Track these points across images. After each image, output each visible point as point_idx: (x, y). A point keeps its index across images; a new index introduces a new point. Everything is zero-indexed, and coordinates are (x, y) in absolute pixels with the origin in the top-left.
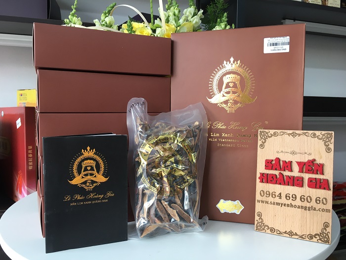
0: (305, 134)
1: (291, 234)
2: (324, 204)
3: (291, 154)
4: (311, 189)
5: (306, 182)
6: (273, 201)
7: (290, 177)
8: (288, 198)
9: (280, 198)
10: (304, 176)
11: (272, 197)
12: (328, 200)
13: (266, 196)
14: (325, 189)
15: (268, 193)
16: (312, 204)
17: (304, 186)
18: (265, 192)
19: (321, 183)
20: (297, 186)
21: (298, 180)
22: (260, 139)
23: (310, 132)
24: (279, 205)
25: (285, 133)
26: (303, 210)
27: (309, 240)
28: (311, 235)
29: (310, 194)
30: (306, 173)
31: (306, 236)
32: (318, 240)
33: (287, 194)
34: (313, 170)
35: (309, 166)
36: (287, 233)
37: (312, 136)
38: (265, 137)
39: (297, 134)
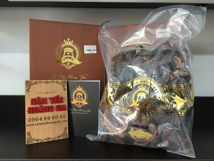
0: (52, 81)
1: (48, 139)
2: (64, 118)
3: (46, 93)
4: (57, 112)
5: (55, 108)
6: (37, 123)
7: (46, 107)
8: (45, 119)
9: (41, 120)
10: (53, 105)
11: (36, 121)
12: (66, 116)
13: (33, 121)
14: (64, 110)
15: (33, 119)
16: (58, 119)
17: (54, 111)
18: (32, 119)
19: (63, 107)
20: (50, 111)
21: (51, 108)
22: (26, 87)
23: (55, 81)
24: (41, 125)
25: (42, 82)
26: (54, 124)
27: (58, 139)
28: (59, 136)
29: (57, 114)
30: (55, 103)
31: (56, 138)
32: (63, 138)
33: (45, 117)
34: (58, 101)
35: (56, 99)
36: (46, 140)
37: (57, 83)
38: (30, 85)
39: (48, 82)
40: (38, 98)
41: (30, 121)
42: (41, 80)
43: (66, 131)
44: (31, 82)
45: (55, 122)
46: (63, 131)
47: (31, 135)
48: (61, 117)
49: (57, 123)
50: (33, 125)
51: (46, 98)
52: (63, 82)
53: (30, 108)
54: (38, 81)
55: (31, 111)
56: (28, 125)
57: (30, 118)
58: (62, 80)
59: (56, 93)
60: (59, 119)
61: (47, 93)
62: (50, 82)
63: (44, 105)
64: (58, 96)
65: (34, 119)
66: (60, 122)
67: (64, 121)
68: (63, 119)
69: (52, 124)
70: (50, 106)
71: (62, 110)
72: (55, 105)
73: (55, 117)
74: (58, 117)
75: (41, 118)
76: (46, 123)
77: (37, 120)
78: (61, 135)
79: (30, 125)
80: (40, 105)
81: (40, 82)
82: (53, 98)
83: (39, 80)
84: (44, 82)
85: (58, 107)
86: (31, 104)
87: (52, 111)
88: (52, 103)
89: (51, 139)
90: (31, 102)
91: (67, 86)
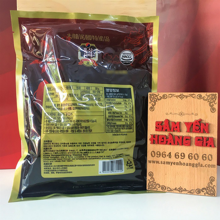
0: (191, 95)
1: (181, 190)
2: (210, 160)
3: (179, 115)
4: (198, 147)
5: (193, 141)
6: (163, 161)
7: (179, 137)
8: (177, 157)
9: (170, 157)
10: (191, 136)
11: (162, 157)
12: (213, 157)
13: (157, 157)
14: (211, 146)
16: (198, 161)
17: (192, 144)
18: (156, 153)
19: (207, 141)
20: (185, 145)
21: (186, 139)
22: (150, 102)
23: (197, 94)
24: (169, 164)
25: (174, 95)
26: (191, 167)
27: (197, 194)
28: (199, 189)
29: (197, 152)
30: (194, 132)
31: (194, 191)
32: (206, 194)
33: (176, 153)
34: (200, 129)
35: (196, 126)
36: (177, 190)
37: (199, 98)
38: (155, 99)
39: (184, 96)
40: (167, 121)
41: (153, 155)
42: (172, 93)
43: (212, 183)
44: (156, 96)
45: (193, 164)
46: (207, 183)
47: (154, 177)
48: (204, 158)
49: (197, 166)
50: (158, 162)
51: (179, 123)
52: (211, 96)
53: (153, 136)
54: (167, 94)
55: (157, 140)
56: (150, 162)
57: (153, 151)
58: (208, 94)
59: (197, 115)
60: (200, 160)
62: (187, 97)
63: (176, 134)
64: (200, 121)
65: (159, 154)
66: (202, 166)
67: (209, 166)
68: (207, 162)
69: (188, 167)
70: (186, 137)
71: (207, 145)
72: (194, 135)
73: (193, 155)
74: (198, 157)
75: (170, 153)
76: (177, 164)
77: (164, 156)
78: (204, 189)
79: (154, 162)
80: (169, 132)
81: (171, 96)
82: (190, 123)
83: (170, 93)
84: (177, 96)
85: (199, 140)
86: (156, 130)
87: (189, 144)
88: (189, 131)
89: (184, 191)
90: (156, 127)
91: (217, 105)
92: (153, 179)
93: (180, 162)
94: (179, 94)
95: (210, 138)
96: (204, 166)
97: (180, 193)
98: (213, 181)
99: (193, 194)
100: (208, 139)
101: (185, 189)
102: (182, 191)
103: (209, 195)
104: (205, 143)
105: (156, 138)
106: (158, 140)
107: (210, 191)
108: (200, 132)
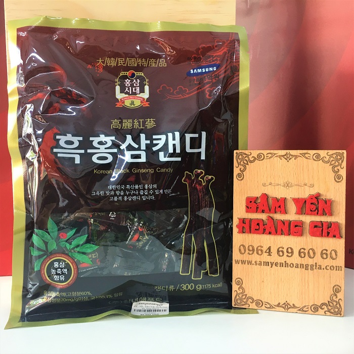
0: (303, 155)
1: (287, 307)
2: (333, 259)
3: (284, 186)
4: (314, 238)
5: (307, 228)
6: (258, 260)
7: (283, 222)
8: (281, 254)
9: (270, 255)
10: (303, 220)
11: (258, 253)
13: (249, 254)
14: (334, 236)
15: (251, 248)
16: (315, 260)
17: (305, 234)
18: (247, 247)
19: (330, 229)
20: (294, 235)
21: (296, 226)
22: (237, 166)
23: (312, 152)
24: (268, 265)
25: (275, 154)
26: (304, 269)
27: (312, 313)
28: (316, 305)
29: (312, 246)
30: (308, 214)
31: (308, 308)
32: (326, 312)
33: (279, 248)
34: (317, 209)
35: (311, 204)
36: (281, 307)
37: (315, 159)
38: (245, 162)
39: (292, 155)
40: (265, 196)
41: (243, 251)
42: (272, 151)
44: (248, 156)
45: (307, 266)
46: (329, 294)
48: (325, 256)
50: (250, 263)
51: (284, 200)
52: (334, 156)
53: (243, 221)
54: (265, 152)
55: (248, 227)
57: (243, 245)
58: (331, 152)
59: (312, 186)
60: (318, 259)
61: (287, 185)
62: (296, 157)
64: (317, 197)
66: (320, 268)
68: (328, 262)
69: (299, 269)
70: (295, 221)
71: (328, 235)
73: (306, 252)
75: (269, 248)
76: (281, 265)
77: (260, 252)
78: (323, 304)
79: (243, 262)
80: (268, 215)
81: (270, 155)
82: (302, 199)
83: (269, 151)
84: (280, 157)
85: (316, 226)
86: (247, 212)
87: (300, 234)
88: (300, 212)
89: (293, 308)
90: (247, 207)
91: (345, 169)
92: (243, 289)
93: (285, 262)
94: (283, 152)
95: (334, 223)
96: (323, 269)
97: (286, 311)
98: (338, 293)
99: (306, 313)
100: (330, 225)
101: (293, 304)
102: (288, 309)
103: (331, 314)
104: (325, 232)
105: (247, 223)
106: (250, 227)
107: (333, 308)
108: (318, 214)
